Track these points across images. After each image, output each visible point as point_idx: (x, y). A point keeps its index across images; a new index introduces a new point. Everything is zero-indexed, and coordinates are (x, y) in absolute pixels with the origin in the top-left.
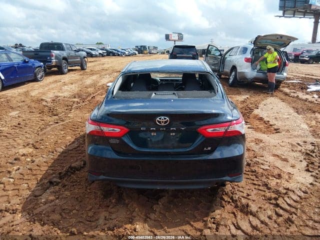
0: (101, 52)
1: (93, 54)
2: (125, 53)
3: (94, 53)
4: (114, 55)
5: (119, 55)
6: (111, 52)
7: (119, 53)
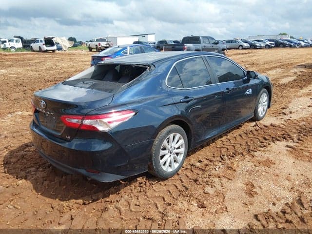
0: (268, 43)
1: (256, 46)
2: (300, 44)
3: (258, 45)
4: (284, 46)
5: (291, 46)
6: (281, 43)
7: (292, 44)
